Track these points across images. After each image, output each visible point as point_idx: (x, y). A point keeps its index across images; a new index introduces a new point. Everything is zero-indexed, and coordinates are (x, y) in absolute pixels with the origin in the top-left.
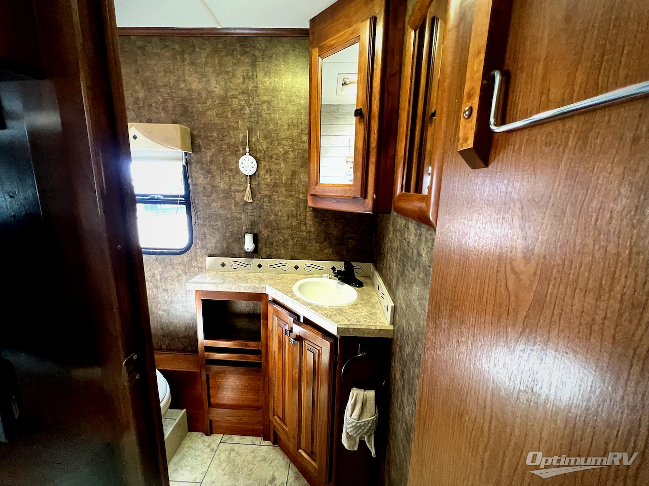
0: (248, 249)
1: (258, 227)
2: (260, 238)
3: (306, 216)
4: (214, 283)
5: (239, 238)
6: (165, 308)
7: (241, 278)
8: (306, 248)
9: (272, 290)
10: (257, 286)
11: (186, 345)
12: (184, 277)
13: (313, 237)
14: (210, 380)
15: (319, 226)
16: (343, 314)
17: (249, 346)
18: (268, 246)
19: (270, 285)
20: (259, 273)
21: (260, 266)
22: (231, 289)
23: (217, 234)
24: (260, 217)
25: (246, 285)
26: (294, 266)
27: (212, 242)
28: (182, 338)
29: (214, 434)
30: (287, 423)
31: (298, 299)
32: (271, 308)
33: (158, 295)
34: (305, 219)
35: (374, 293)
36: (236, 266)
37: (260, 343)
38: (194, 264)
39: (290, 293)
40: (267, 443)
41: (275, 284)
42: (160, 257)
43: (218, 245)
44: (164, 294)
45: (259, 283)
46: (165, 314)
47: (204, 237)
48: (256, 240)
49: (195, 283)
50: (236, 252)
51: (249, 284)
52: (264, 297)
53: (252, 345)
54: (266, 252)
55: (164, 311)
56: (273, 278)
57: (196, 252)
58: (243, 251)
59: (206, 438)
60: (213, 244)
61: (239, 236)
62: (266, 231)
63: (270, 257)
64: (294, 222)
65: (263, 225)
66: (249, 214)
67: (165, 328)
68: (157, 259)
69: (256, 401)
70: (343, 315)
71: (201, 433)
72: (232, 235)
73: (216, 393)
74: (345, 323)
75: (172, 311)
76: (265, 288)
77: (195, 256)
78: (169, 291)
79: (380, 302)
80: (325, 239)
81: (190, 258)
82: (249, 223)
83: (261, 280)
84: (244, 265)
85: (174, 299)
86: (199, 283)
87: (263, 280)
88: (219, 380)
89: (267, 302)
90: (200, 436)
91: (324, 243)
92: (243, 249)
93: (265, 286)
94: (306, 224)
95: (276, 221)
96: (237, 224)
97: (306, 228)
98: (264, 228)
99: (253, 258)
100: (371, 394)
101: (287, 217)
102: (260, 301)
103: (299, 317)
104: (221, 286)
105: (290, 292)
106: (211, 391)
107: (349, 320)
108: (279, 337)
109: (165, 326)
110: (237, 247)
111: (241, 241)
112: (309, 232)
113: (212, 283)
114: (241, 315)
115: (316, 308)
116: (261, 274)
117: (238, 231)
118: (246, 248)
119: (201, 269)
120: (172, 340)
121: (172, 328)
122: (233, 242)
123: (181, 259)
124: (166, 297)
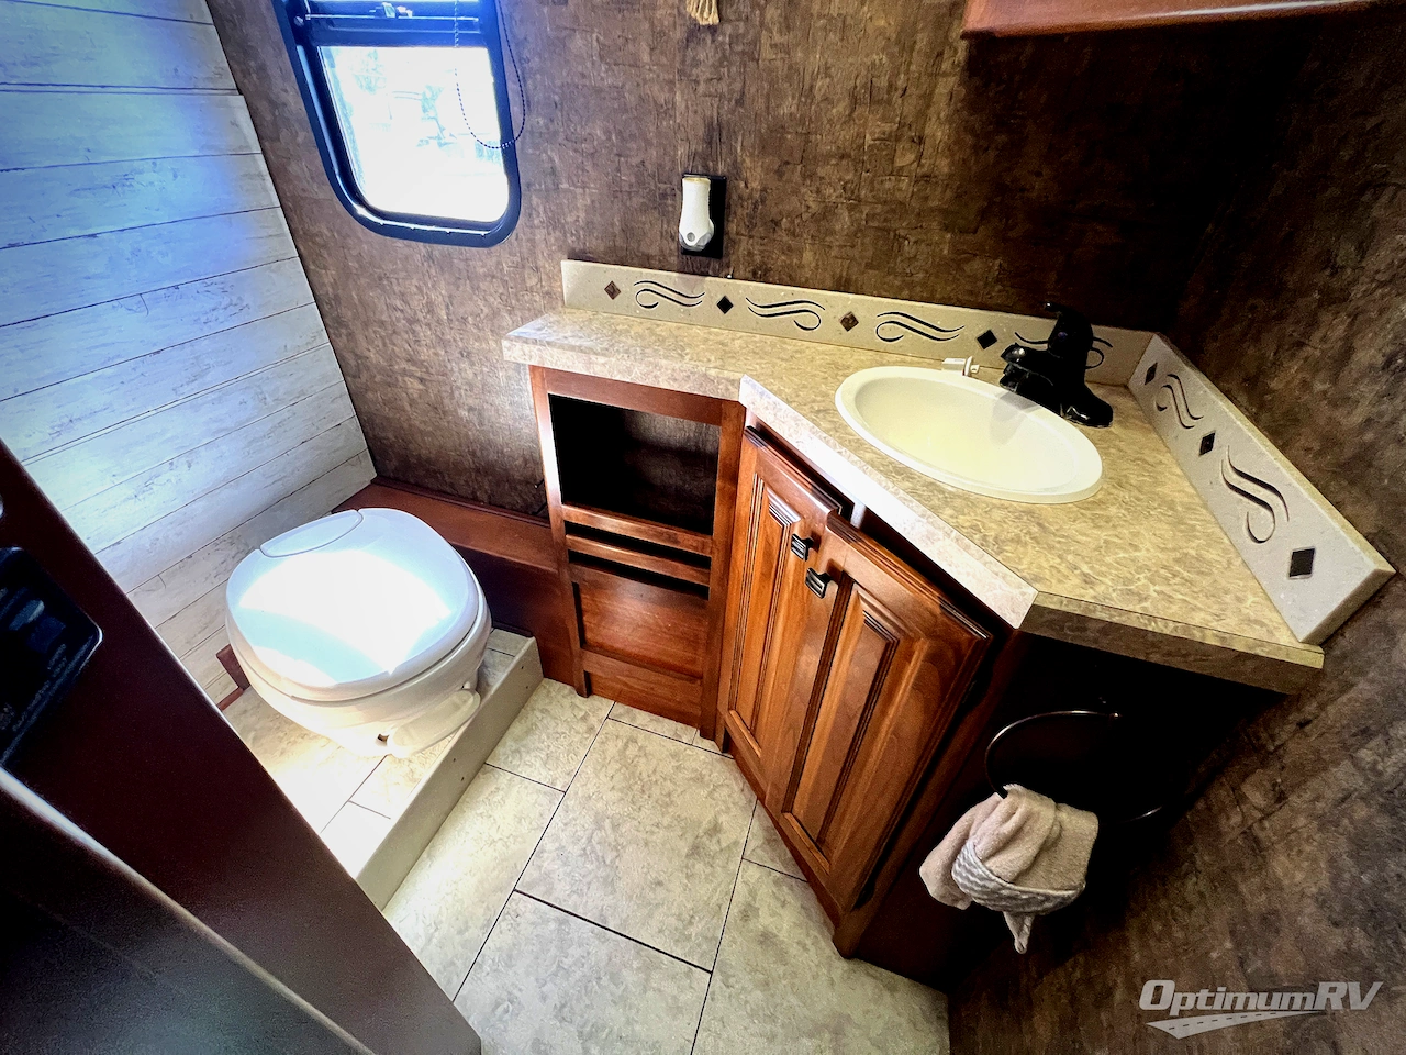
0: (690, 236)
1: (732, 151)
2: (735, 197)
3: (927, 98)
4: (580, 349)
5: (664, 196)
6: (471, 402)
7: (664, 340)
8: (900, 247)
9: (762, 394)
10: (713, 372)
11: (530, 499)
12: (507, 320)
13: (934, 203)
14: (583, 596)
15: (976, 149)
16: (1052, 540)
17: (677, 542)
18: (760, 230)
19: (757, 377)
20: (720, 329)
21: (725, 305)
22: (630, 372)
23: (593, 174)
24: (740, 102)
25: (677, 366)
26: (841, 316)
27: (581, 204)
28: (520, 482)
29: (596, 697)
30: (761, 739)
31: (857, 446)
32: (753, 455)
33: (449, 367)
34: (922, 115)
35: (1166, 458)
36: (650, 299)
37: (708, 540)
38: (532, 282)
39: (822, 413)
40: (708, 744)
41: (772, 375)
42: (438, 249)
43: (597, 219)
44: (465, 365)
45: (719, 363)
46: (474, 417)
47: (551, 186)
48: (718, 206)
49: (526, 341)
50: (654, 250)
51: (687, 365)
52: (733, 411)
53: (687, 541)
54: (750, 254)
55: (471, 409)
56: (765, 353)
57: (532, 241)
58: (674, 246)
59: (579, 700)
60: (582, 215)
61: (663, 186)
62: (759, 170)
63: (761, 274)
64: (875, 127)
65: (749, 141)
66: (702, 88)
67: (479, 454)
68: (430, 257)
69: (688, 662)
70: (1051, 548)
71: (568, 687)
72: (641, 183)
73: (598, 625)
74: (1069, 590)
75: (490, 413)
76: (736, 383)
77: (533, 252)
78: (475, 359)
79: (1205, 506)
80: (984, 215)
81: (517, 259)
82: (701, 132)
83: (726, 355)
84: (673, 296)
85: (490, 381)
86: (535, 342)
87: (733, 355)
88: (602, 600)
89: (740, 431)
90: (566, 692)
91: (975, 232)
92: (674, 237)
93: (737, 376)
94: (921, 140)
95: (802, 122)
96: (659, 134)
97: (920, 157)
98: (752, 155)
99: (707, 275)
100: (1082, 827)
101: (846, 102)
102: (719, 424)
103: (848, 506)
104: (602, 360)
105: (826, 411)
106: (585, 618)
107: (1088, 581)
108: (768, 545)
109: (476, 446)
110: (657, 228)
111: (668, 205)
112: (927, 178)
113: (572, 348)
114: (661, 450)
115: (930, 494)
116: (725, 335)
117: (660, 166)
118: (684, 230)
119: (552, 298)
120: (498, 484)
121: (492, 457)
122: (644, 209)
123: (495, 259)
124: (471, 376)
